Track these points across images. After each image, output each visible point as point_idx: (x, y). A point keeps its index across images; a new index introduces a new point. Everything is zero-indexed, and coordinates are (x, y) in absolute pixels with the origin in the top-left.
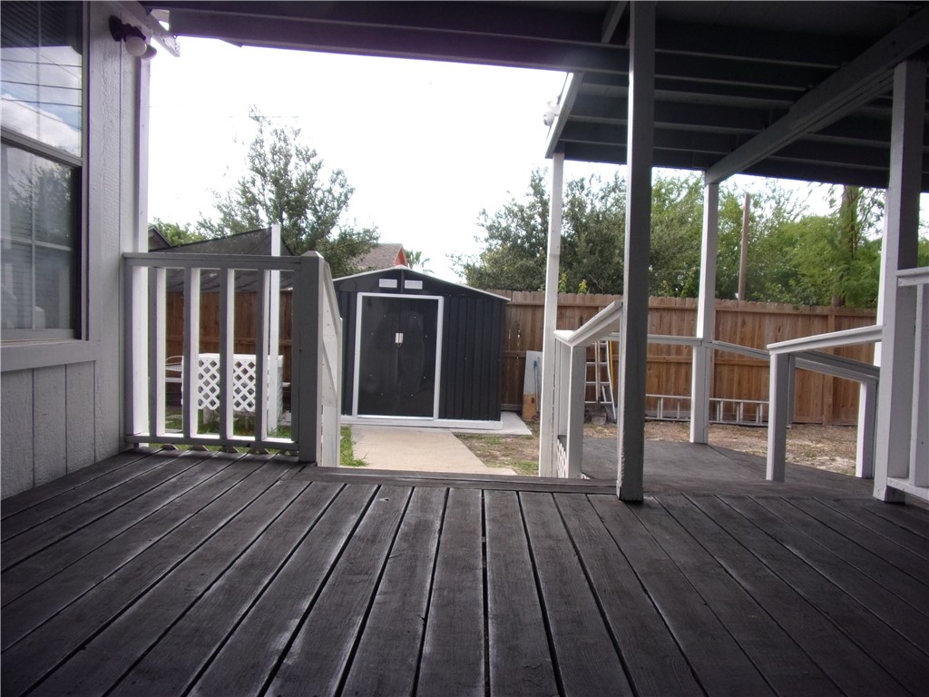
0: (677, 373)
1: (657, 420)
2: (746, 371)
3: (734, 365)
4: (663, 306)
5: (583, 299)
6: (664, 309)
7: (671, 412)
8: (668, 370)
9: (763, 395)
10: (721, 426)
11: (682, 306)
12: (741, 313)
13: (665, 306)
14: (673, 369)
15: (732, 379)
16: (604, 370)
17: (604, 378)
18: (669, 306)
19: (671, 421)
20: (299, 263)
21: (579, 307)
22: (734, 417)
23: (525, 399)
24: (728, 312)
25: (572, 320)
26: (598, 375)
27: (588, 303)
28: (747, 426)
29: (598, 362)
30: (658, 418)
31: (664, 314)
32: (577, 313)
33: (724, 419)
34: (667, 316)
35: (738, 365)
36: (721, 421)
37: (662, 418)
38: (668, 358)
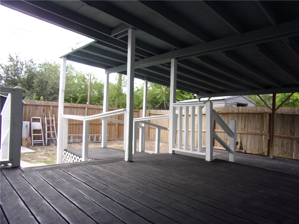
0: (76, 127)
1: (71, 143)
2: (95, 126)
3: (92, 124)
4: (71, 106)
5: (45, 103)
6: (72, 107)
7: (75, 140)
8: (73, 127)
9: (100, 132)
10: (90, 143)
11: (77, 106)
12: (94, 109)
13: (72, 106)
14: (74, 126)
15: (92, 129)
16: (53, 127)
17: (53, 130)
18: (73, 106)
19: (75, 143)
20: (14, 91)
21: (43, 106)
22: (93, 140)
23: (23, 139)
24: (90, 108)
25: (41, 110)
26: (51, 129)
27: (46, 105)
28: (97, 142)
29: (51, 125)
30: (71, 142)
31: (72, 108)
32: (42, 108)
33: (91, 141)
34: (72, 109)
35: (93, 124)
36: (90, 142)
37: (72, 142)
38: (73, 123)
